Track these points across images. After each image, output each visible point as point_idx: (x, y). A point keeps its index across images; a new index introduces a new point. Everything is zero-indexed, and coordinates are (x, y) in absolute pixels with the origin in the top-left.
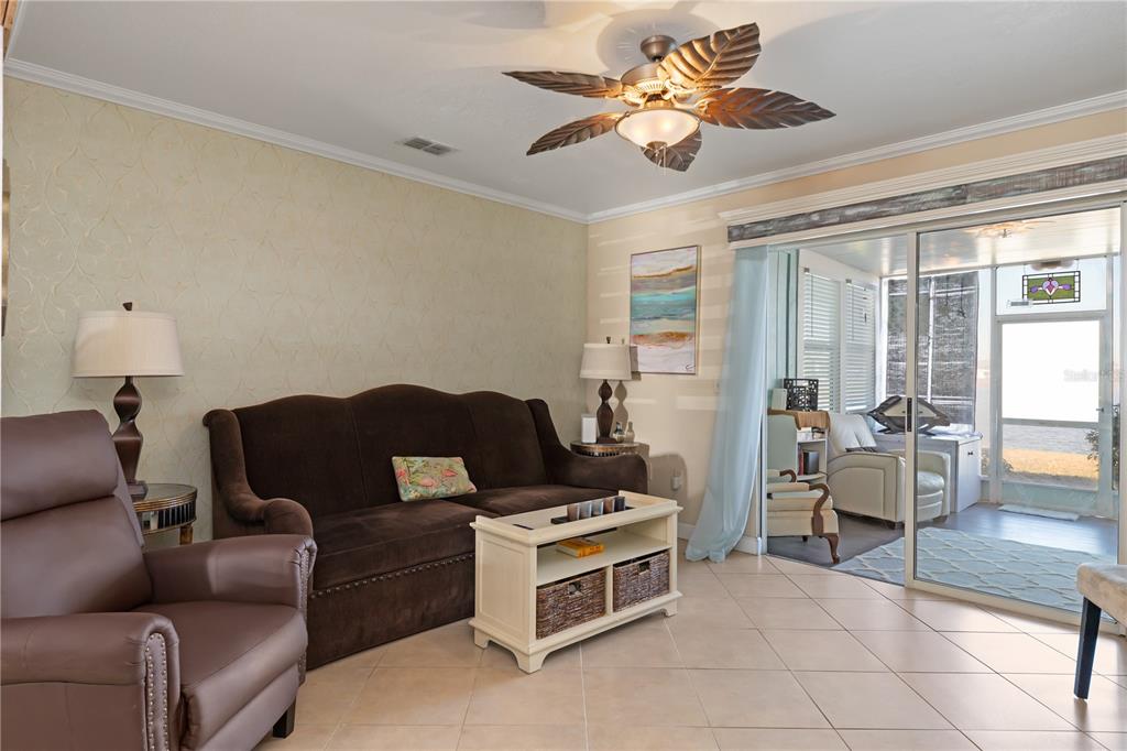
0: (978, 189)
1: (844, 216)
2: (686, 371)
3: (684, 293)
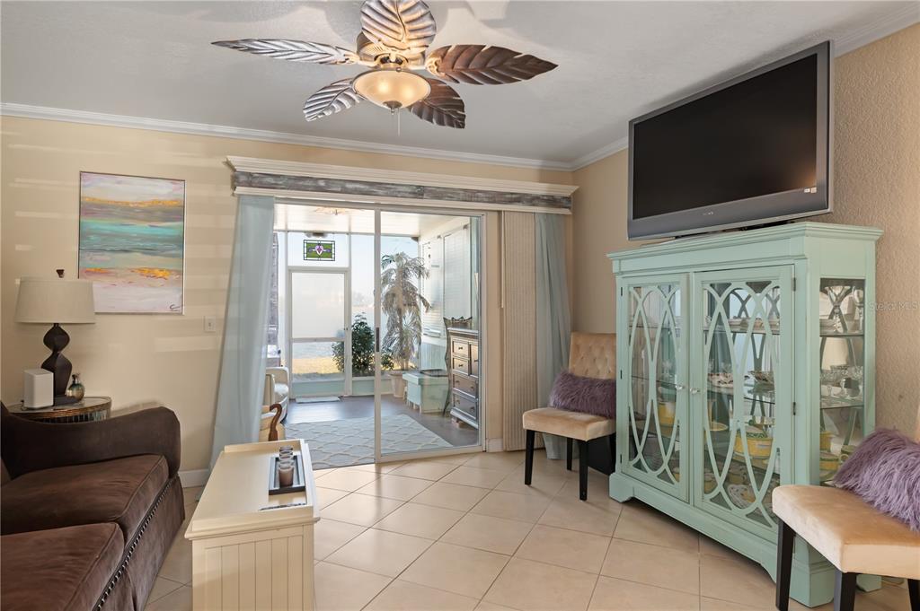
0: (430, 191)
1: (346, 188)
2: (168, 311)
3: (167, 228)
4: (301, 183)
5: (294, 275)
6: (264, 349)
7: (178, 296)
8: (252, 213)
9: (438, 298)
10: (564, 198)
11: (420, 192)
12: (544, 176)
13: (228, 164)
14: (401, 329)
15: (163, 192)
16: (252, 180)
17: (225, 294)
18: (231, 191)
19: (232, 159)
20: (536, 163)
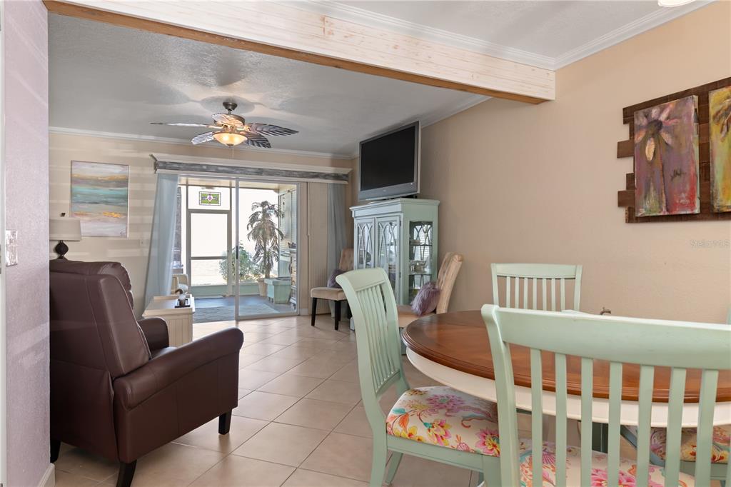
0: (266, 171)
2: (120, 235)
3: (119, 191)
4: (193, 167)
5: (192, 215)
6: (171, 264)
7: (124, 227)
8: (166, 184)
9: (289, 231)
10: (344, 175)
11: (260, 172)
12: (334, 163)
13: (152, 156)
14: (265, 250)
15: (116, 171)
16: (165, 165)
17: (151, 226)
18: (153, 171)
19: (154, 154)
20: (329, 155)
